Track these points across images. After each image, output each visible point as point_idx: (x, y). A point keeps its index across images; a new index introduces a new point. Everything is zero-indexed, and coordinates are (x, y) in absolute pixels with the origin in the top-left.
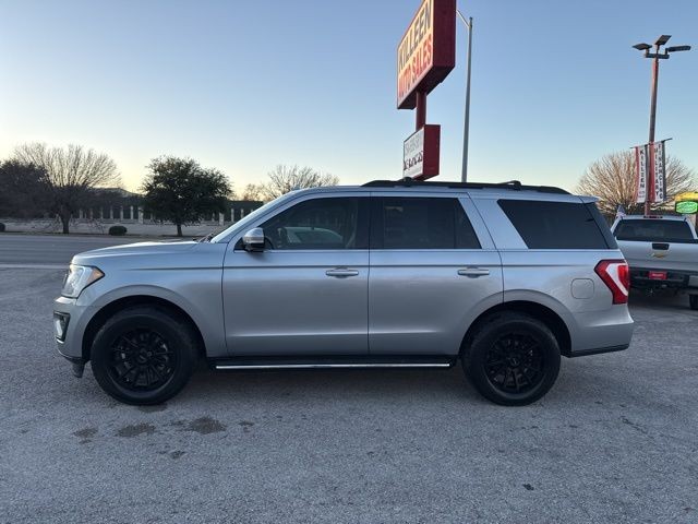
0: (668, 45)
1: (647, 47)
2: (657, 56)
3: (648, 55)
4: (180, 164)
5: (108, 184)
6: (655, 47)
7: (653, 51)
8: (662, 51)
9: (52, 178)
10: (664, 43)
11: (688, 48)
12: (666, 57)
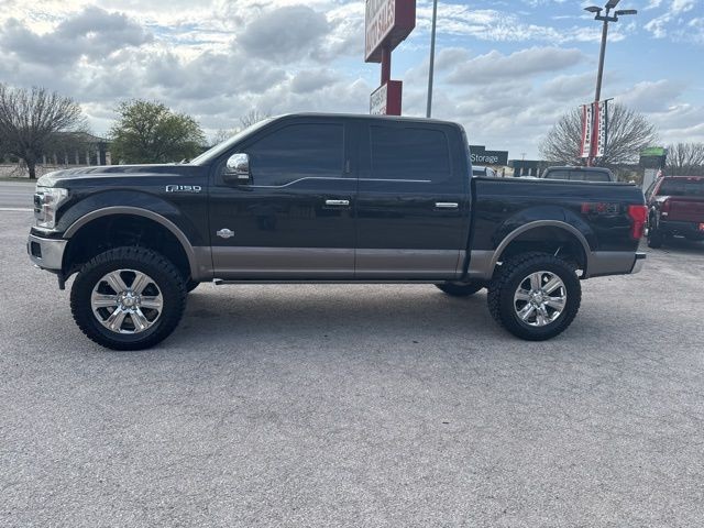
0: (617, 8)
1: (599, 10)
2: (606, 19)
3: (598, 18)
4: (149, 108)
5: (74, 128)
6: (605, 9)
7: (603, 13)
8: (611, 14)
9: (15, 121)
10: (613, 7)
11: (634, 12)
12: (615, 19)
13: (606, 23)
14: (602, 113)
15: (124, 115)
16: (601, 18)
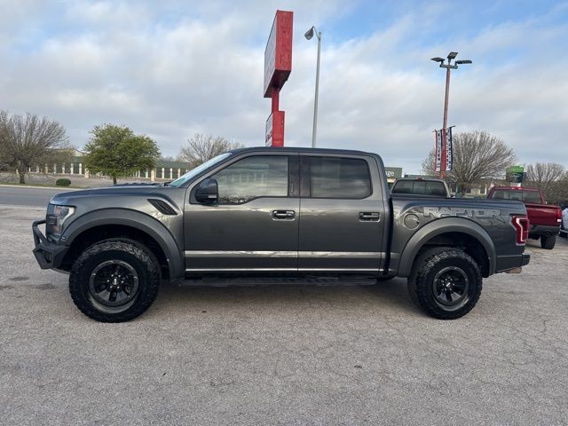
0: (457, 59)
1: (442, 60)
2: (449, 67)
3: (442, 66)
4: (117, 130)
6: (447, 60)
7: (446, 63)
10: (453, 58)
11: (470, 62)
12: (455, 67)
13: (448, 70)
14: (448, 137)
15: (97, 136)
16: (445, 66)
